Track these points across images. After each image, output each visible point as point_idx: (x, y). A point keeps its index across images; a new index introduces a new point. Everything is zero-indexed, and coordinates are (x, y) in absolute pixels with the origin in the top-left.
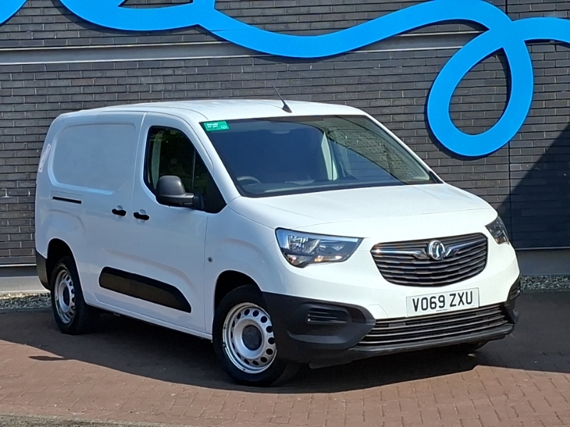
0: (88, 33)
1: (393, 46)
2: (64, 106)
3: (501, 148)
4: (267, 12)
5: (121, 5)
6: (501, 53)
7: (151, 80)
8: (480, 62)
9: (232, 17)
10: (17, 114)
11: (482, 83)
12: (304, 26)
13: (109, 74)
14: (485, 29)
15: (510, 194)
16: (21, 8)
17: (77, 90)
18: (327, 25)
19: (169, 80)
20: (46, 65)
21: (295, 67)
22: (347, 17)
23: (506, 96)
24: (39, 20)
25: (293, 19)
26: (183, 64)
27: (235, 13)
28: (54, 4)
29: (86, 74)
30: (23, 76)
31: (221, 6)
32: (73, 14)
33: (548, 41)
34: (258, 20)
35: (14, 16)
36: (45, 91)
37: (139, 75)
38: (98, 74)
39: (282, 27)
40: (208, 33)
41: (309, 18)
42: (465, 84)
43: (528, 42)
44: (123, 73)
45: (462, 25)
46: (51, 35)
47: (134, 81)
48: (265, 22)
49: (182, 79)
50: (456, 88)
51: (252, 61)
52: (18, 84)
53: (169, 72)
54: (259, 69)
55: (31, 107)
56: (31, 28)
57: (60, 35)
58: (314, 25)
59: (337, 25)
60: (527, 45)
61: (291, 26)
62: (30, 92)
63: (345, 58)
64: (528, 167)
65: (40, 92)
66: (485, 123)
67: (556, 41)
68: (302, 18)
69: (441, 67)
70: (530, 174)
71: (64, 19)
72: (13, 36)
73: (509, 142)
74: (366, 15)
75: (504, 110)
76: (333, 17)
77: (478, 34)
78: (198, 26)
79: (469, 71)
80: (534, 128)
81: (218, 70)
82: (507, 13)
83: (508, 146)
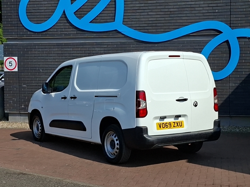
0: (78, 32)
1: (187, 38)
2: (69, 57)
3: (226, 77)
4: (141, 25)
5: (90, 22)
6: (227, 42)
7: (99, 49)
8: (219, 45)
9: (129, 27)
10: (54, 60)
11: (220, 52)
12: (154, 31)
13: (85, 46)
14: (222, 33)
15: (229, 95)
16: (57, 23)
17: (74, 52)
18: (162, 30)
19: (106, 49)
20: (64, 43)
21: (150, 45)
22: (170, 27)
23: (229, 58)
24: (63, 27)
25: (150, 28)
26: (111, 43)
27: (130, 25)
28: (67, 22)
29: (77, 46)
30: (56, 47)
31: (125, 23)
32: (73, 25)
33: (246, 37)
34: (138, 28)
35: (54, 26)
36: (63, 52)
37: (95, 47)
38: (81, 46)
39: (146, 31)
40: (120, 33)
41: (156, 28)
42: (213, 53)
43: (238, 38)
44: (89, 46)
45: (213, 31)
46: (66, 33)
47: (93, 49)
48: (140, 29)
49: (110, 49)
50: (210, 54)
51: (135, 43)
52: (55, 50)
53: (106, 46)
54: (138, 46)
55: (58, 58)
56: (59, 30)
57: (69, 32)
58: (158, 30)
59: (166, 30)
60: (238, 39)
61: (150, 31)
62: (58, 52)
63: (169, 42)
64: (237, 85)
65: (62, 53)
66: (220, 67)
67: (249, 37)
68: (154, 28)
69: (204, 46)
70: (238, 88)
71: (70, 27)
72: (53, 33)
73: (229, 75)
74: (177, 27)
75: (228, 63)
76: (165, 27)
77: (219, 34)
78: (116, 30)
79: (215, 48)
80: (239, 70)
81: (123, 46)
82: (230, 27)
83: (229, 77)
